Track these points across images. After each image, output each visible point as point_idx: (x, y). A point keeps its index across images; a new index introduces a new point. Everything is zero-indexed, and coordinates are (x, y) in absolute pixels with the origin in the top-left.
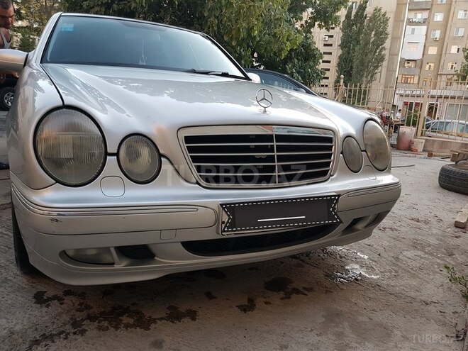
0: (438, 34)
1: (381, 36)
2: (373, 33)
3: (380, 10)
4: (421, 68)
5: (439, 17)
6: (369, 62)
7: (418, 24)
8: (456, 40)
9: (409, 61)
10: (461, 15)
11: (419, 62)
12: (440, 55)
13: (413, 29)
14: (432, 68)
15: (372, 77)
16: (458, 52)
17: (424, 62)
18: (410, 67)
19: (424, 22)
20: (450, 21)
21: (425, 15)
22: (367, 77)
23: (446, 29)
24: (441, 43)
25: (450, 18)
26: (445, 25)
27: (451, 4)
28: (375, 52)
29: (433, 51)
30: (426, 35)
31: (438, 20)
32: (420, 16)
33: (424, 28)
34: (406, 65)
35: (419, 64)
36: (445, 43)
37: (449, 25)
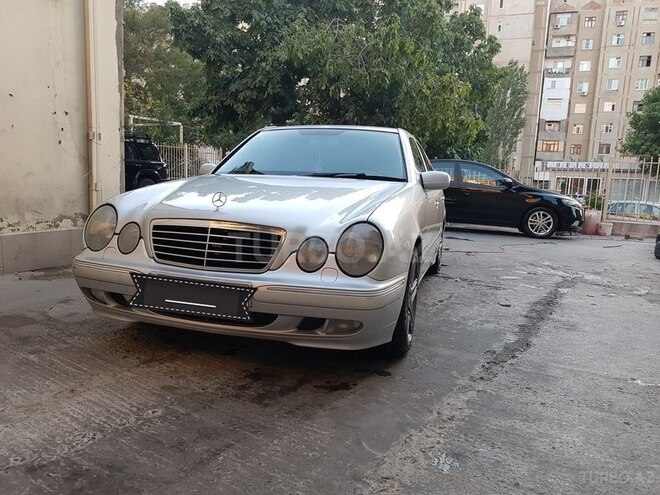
0: (585, 88)
1: (520, 96)
2: (509, 92)
3: (516, 63)
4: (566, 132)
5: (585, 66)
6: (506, 127)
7: (559, 75)
8: (609, 95)
9: (550, 123)
10: (613, 63)
11: (563, 124)
12: (590, 114)
13: (554, 83)
14: (581, 130)
15: (510, 146)
16: (613, 109)
17: (571, 124)
18: (553, 131)
19: (567, 73)
20: (599, 72)
21: (568, 63)
22: (504, 146)
23: (596, 81)
24: (591, 99)
25: (600, 69)
26: (594, 76)
27: (599, 50)
28: (513, 115)
29: (581, 108)
30: (571, 89)
31: (585, 69)
32: (561, 65)
33: (567, 81)
34: (547, 127)
35: (564, 126)
36: (596, 99)
37: (599, 77)
